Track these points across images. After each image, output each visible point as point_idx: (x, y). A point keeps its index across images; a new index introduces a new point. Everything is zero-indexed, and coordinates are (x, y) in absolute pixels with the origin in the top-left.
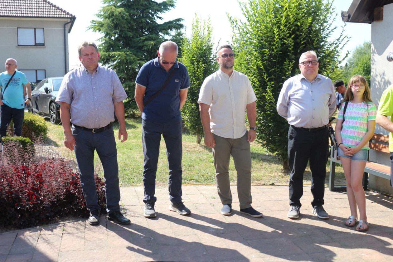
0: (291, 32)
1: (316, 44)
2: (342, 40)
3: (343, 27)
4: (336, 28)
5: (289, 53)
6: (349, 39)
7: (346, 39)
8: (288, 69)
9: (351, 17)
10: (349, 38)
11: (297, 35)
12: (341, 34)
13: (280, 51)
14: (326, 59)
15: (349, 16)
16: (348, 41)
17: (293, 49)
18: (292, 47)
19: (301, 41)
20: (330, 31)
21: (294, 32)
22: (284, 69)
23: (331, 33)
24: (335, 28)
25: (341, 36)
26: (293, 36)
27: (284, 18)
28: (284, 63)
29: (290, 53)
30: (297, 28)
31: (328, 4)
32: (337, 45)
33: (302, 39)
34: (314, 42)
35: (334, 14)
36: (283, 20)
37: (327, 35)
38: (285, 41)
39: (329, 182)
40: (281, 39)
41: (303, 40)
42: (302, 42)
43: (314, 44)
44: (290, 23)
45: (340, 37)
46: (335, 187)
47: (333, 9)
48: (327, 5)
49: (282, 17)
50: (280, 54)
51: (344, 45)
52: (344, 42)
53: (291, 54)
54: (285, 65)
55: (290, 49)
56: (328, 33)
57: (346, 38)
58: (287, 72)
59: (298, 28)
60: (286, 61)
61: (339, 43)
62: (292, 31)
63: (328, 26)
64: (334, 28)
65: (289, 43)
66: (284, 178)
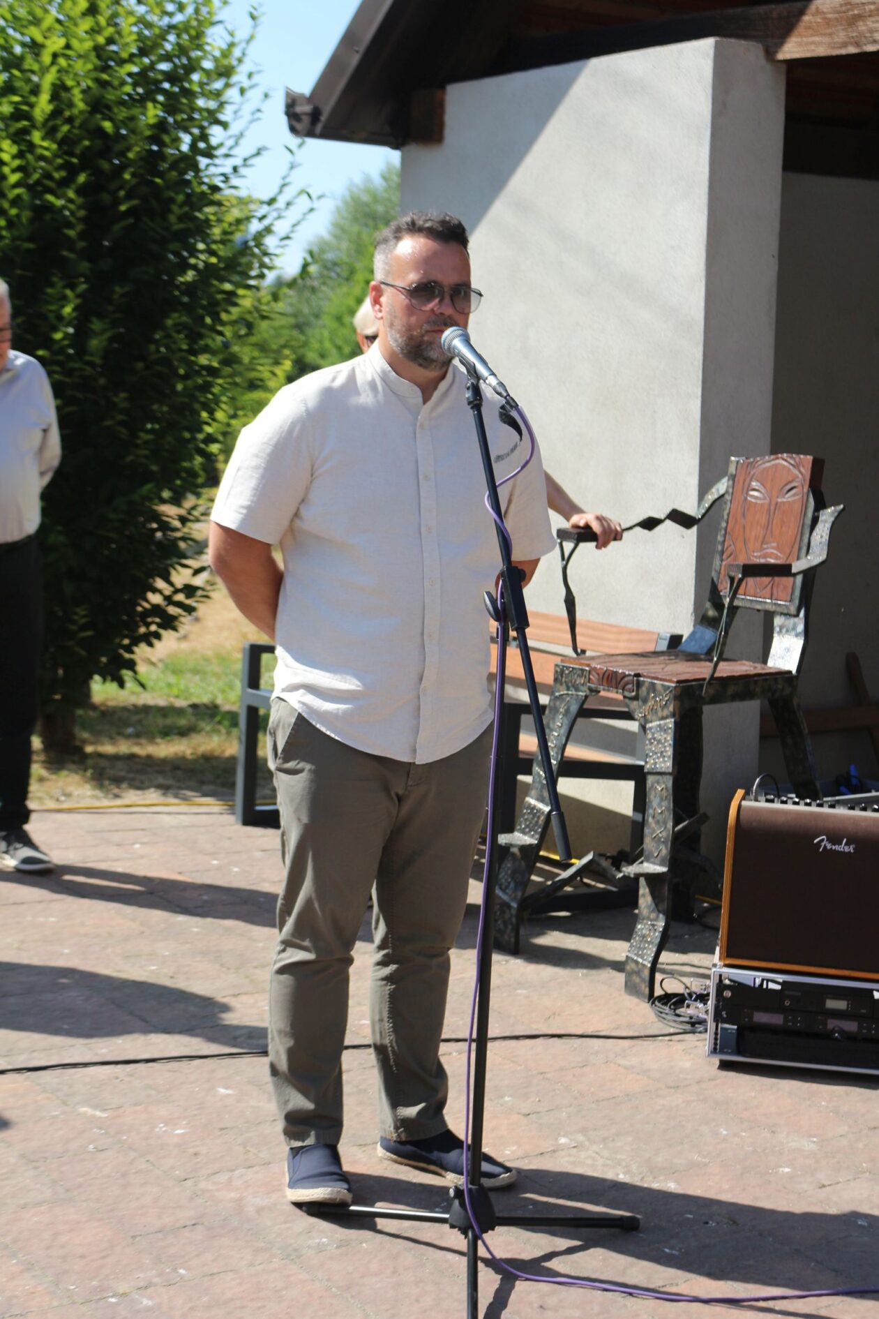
0: (75, 160)
1: (181, 219)
2: (288, 204)
3: (291, 151)
4: (264, 153)
5: (65, 253)
6: (316, 204)
7: (303, 203)
8: (60, 318)
9: (323, 118)
10: (314, 196)
11: (97, 172)
12: (284, 178)
13: (29, 240)
14: (222, 280)
15: (315, 115)
16: (312, 210)
17: (82, 236)
18: (80, 227)
19: (118, 202)
20: (237, 161)
21: (87, 161)
22: (43, 317)
23: (243, 171)
24: (258, 153)
25: (284, 185)
26: (82, 178)
27: (44, 97)
28: (47, 294)
29: (72, 250)
30: (99, 142)
31: (232, 45)
32: (266, 222)
33: (122, 193)
34: (170, 211)
35: (254, 96)
36: (43, 106)
37: (226, 178)
38: (50, 198)
39: (233, 794)
40: (36, 189)
41: (129, 197)
42: (123, 208)
43: (172, 218)
44: (70, 120)
45: (281, 191)
46: (259, 808)
47: (250, 76)
48: (226, 54)
49: (36, 91)
50: (29, 251)
51: (294, 226)
52: (293, 215)
53: (72, 256)
54: (48, 303)
55: (71, 233)
56: (228, 170)
57: (305, 197)
58: (55, 329)
59: (108, 145)
60: (52, 285)
61: (275, 214)
62: (82, 157)
63: (230, 143)
64: (254, 151)
65: (64, 207)
66: (47, 784)
